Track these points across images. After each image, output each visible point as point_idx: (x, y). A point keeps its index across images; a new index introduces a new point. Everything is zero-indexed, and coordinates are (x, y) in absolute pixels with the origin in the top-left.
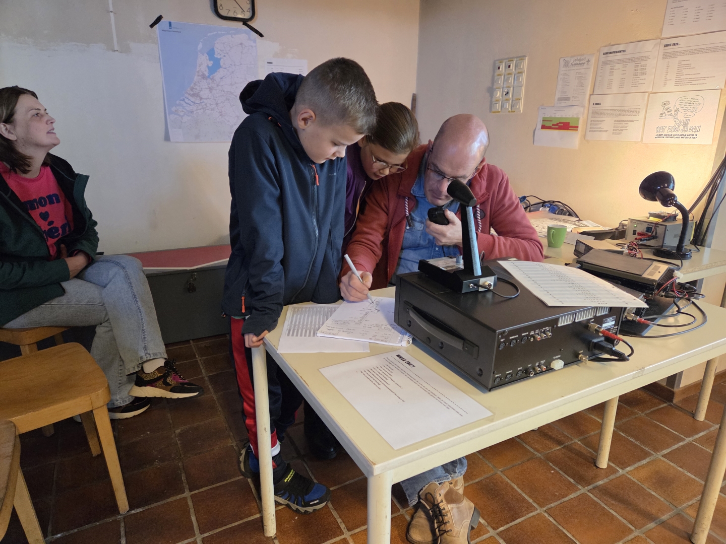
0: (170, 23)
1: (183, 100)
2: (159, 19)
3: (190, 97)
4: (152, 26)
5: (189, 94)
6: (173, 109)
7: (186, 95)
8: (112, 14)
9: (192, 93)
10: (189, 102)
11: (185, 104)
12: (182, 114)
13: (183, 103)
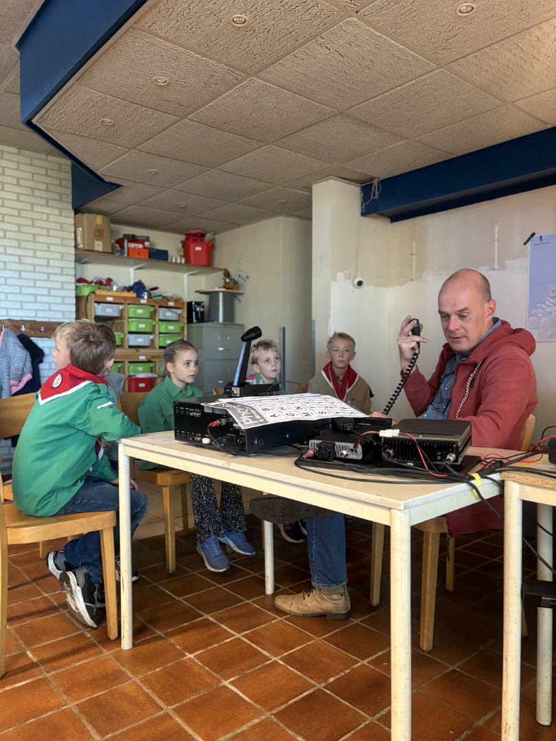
0: (541, 237)
1: (544, 303)
2: (533, 235)
3: (551, 300)
4: (525, 244)
5: (551, 297)
6: (533, 312)
7: (548, 298)
8: (496, 242)
9: (553, 295)
10: (550, 304)
11: (545, 306)
12: (540, 315)
13: (543, 305)
